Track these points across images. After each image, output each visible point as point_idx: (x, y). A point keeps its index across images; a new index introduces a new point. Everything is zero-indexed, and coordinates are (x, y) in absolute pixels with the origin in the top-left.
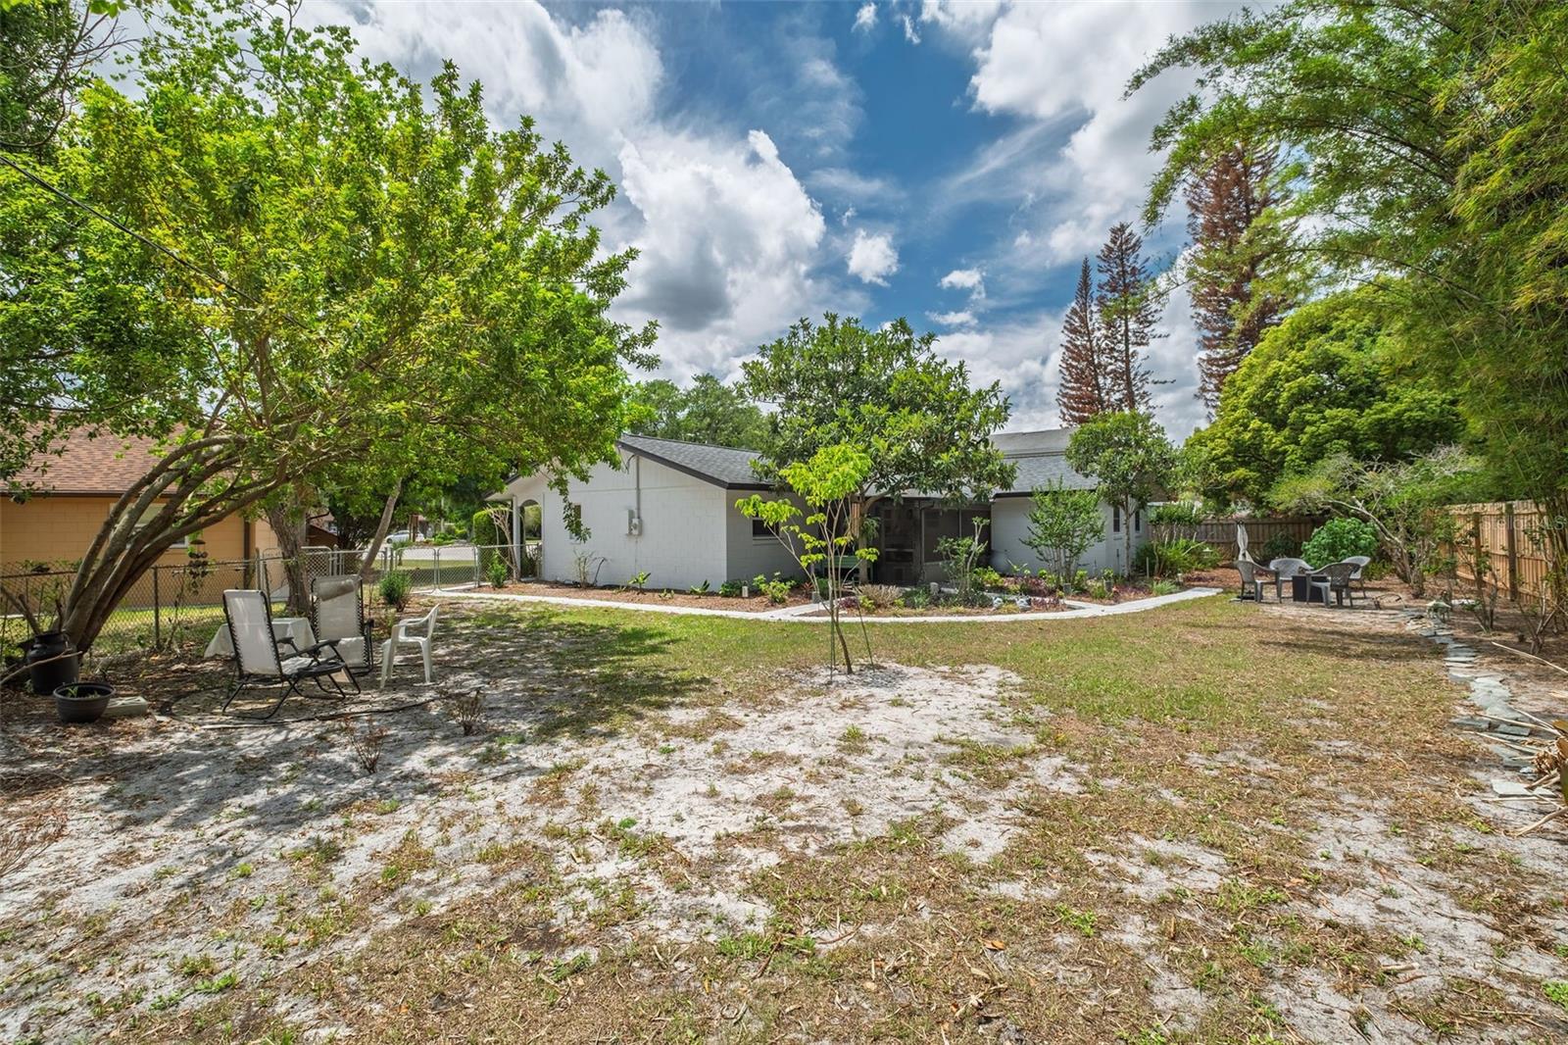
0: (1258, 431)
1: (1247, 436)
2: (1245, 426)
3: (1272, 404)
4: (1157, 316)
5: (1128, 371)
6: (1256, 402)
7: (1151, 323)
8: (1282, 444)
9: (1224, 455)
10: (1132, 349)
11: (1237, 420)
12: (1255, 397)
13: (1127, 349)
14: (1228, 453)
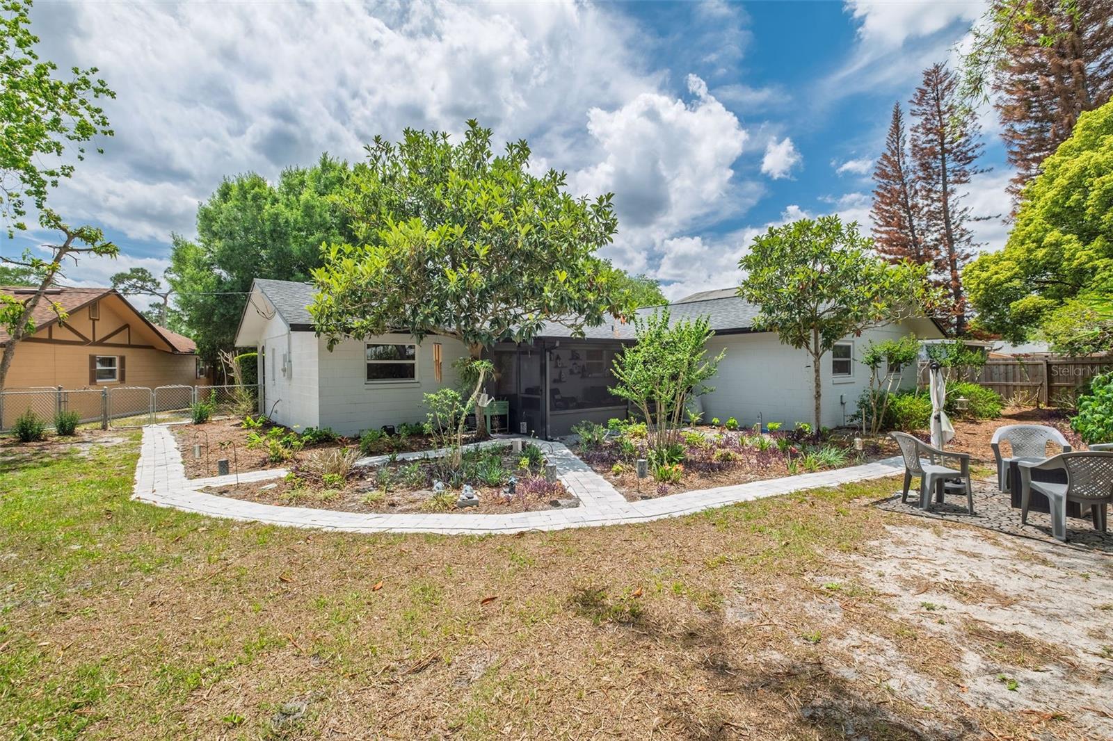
0: (1057, 244)
1: (1040, 253)
2: (1039, 241)
3: (1079, 209)
4: (977, 151)
5: (945, 209)
6: (1058, 210)
7: (971, 159)
8: (1091, 259)
9: (1010, 280)
10: (949, 187)
11: (1029, 235)
12: (1055, 203)
13: (945, 188)
14: (1015, 276)
